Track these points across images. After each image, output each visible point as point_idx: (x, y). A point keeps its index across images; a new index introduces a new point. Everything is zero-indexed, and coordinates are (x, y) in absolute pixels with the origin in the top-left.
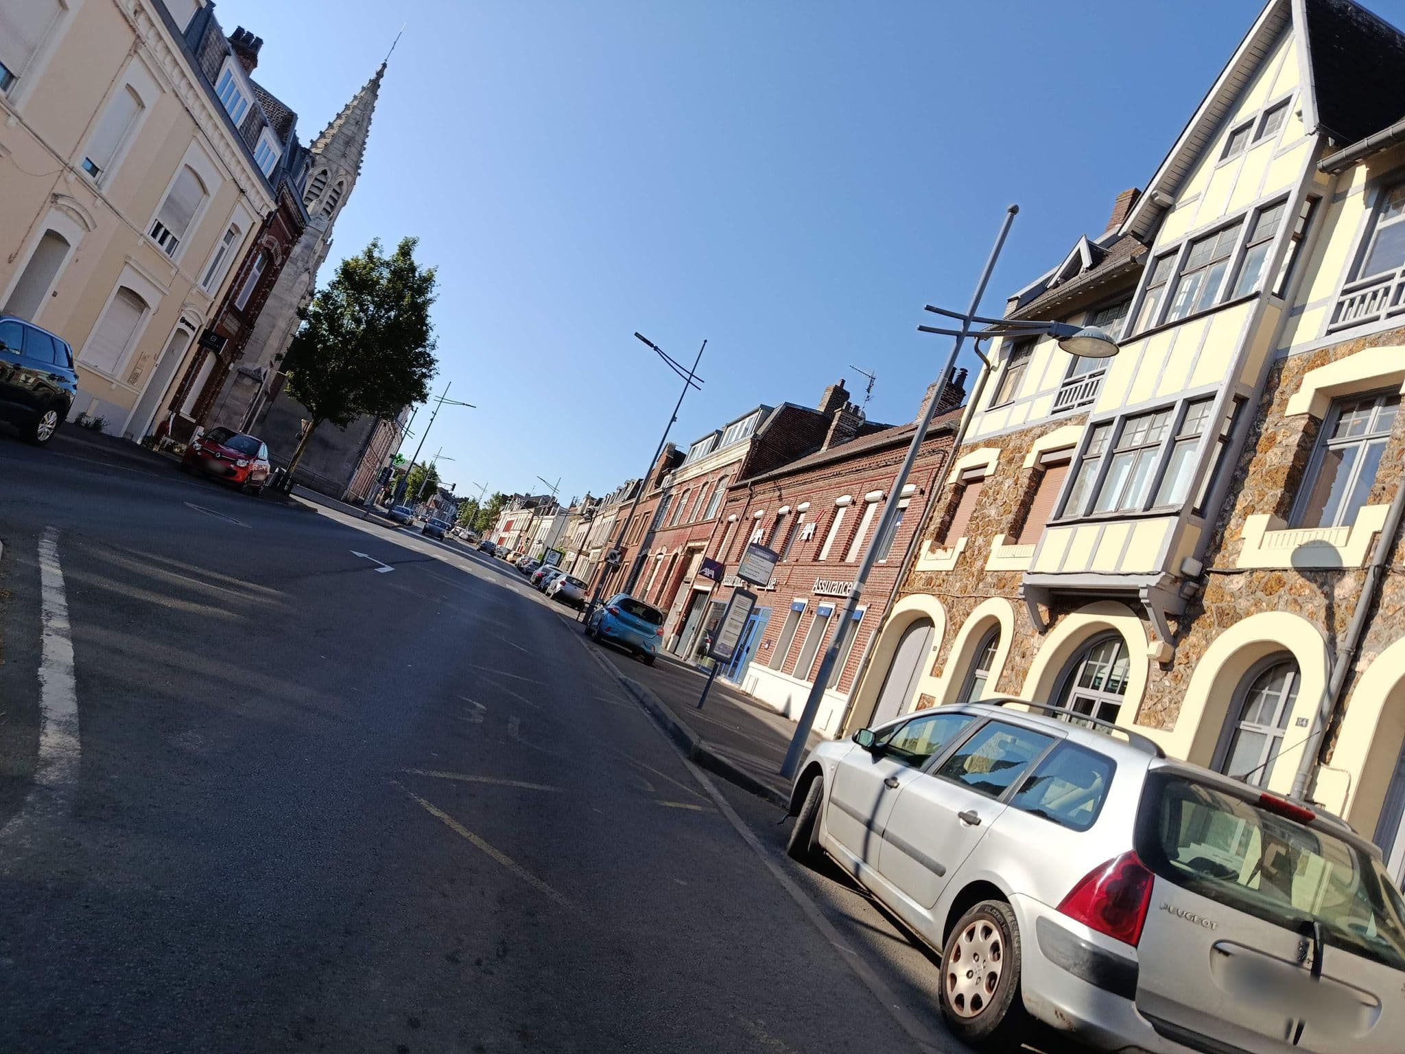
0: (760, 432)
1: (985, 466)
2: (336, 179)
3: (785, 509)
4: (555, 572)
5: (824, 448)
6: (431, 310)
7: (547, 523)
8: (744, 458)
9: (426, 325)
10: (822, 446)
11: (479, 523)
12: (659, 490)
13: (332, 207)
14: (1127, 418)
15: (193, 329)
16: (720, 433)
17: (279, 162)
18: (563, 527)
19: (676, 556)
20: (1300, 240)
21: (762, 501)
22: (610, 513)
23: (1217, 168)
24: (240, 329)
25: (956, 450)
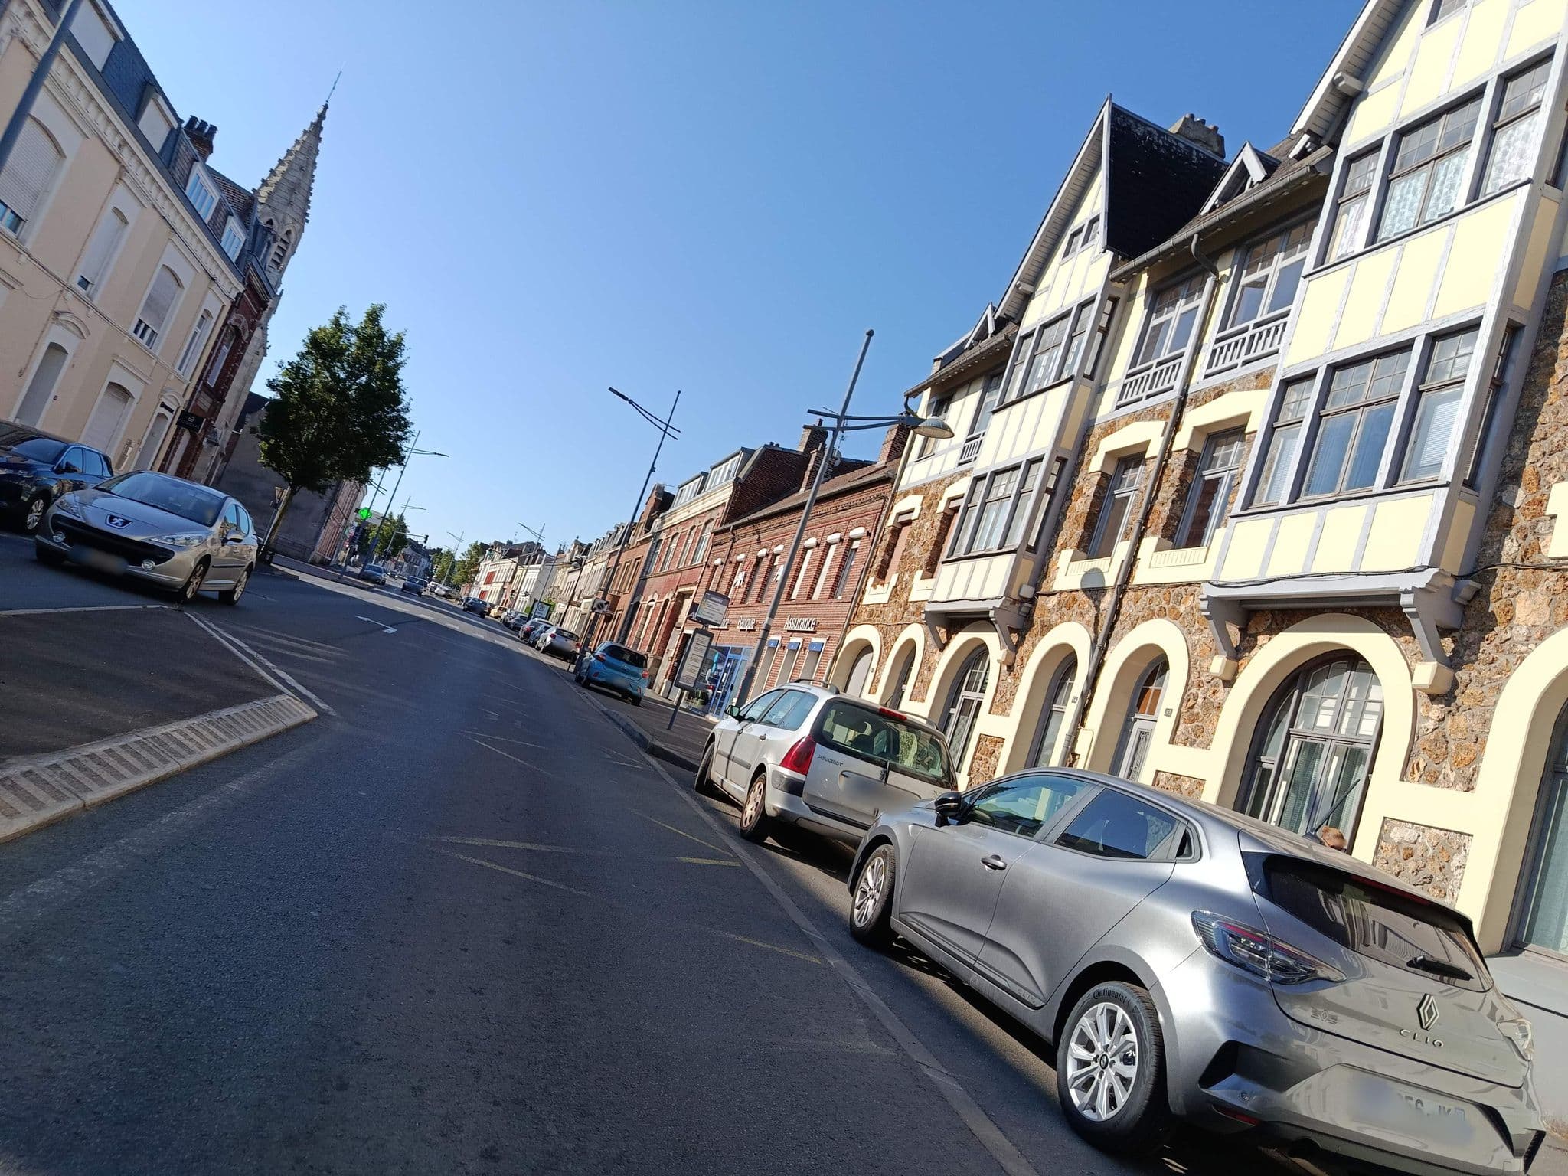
0: (741, 476)
1: (912, 511)
2: (282, 228)
3: (763, 552)
4: (544, 625)
5: (802, 489)
6: (402, 374)
7: (533, 573)
8: (727, 501)
9: (399, 388)
10: (800, 488)
11: (457, 577)
12: (649, 535)
13: (281, 257)
14: (996, 473)
15: (172, 411)
16: (705, 475)
17: (244, 245)
18: (551, 576)
19: (667, 602)
20: (1105, 332)
21: (744, 545)
22: (601, 559)
23: (1061, 265)
24: (212, 405)
25: (894, 497)
